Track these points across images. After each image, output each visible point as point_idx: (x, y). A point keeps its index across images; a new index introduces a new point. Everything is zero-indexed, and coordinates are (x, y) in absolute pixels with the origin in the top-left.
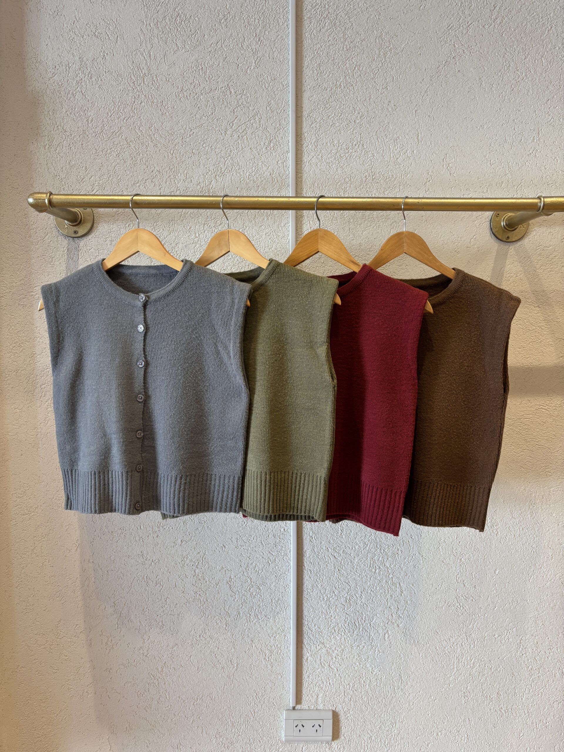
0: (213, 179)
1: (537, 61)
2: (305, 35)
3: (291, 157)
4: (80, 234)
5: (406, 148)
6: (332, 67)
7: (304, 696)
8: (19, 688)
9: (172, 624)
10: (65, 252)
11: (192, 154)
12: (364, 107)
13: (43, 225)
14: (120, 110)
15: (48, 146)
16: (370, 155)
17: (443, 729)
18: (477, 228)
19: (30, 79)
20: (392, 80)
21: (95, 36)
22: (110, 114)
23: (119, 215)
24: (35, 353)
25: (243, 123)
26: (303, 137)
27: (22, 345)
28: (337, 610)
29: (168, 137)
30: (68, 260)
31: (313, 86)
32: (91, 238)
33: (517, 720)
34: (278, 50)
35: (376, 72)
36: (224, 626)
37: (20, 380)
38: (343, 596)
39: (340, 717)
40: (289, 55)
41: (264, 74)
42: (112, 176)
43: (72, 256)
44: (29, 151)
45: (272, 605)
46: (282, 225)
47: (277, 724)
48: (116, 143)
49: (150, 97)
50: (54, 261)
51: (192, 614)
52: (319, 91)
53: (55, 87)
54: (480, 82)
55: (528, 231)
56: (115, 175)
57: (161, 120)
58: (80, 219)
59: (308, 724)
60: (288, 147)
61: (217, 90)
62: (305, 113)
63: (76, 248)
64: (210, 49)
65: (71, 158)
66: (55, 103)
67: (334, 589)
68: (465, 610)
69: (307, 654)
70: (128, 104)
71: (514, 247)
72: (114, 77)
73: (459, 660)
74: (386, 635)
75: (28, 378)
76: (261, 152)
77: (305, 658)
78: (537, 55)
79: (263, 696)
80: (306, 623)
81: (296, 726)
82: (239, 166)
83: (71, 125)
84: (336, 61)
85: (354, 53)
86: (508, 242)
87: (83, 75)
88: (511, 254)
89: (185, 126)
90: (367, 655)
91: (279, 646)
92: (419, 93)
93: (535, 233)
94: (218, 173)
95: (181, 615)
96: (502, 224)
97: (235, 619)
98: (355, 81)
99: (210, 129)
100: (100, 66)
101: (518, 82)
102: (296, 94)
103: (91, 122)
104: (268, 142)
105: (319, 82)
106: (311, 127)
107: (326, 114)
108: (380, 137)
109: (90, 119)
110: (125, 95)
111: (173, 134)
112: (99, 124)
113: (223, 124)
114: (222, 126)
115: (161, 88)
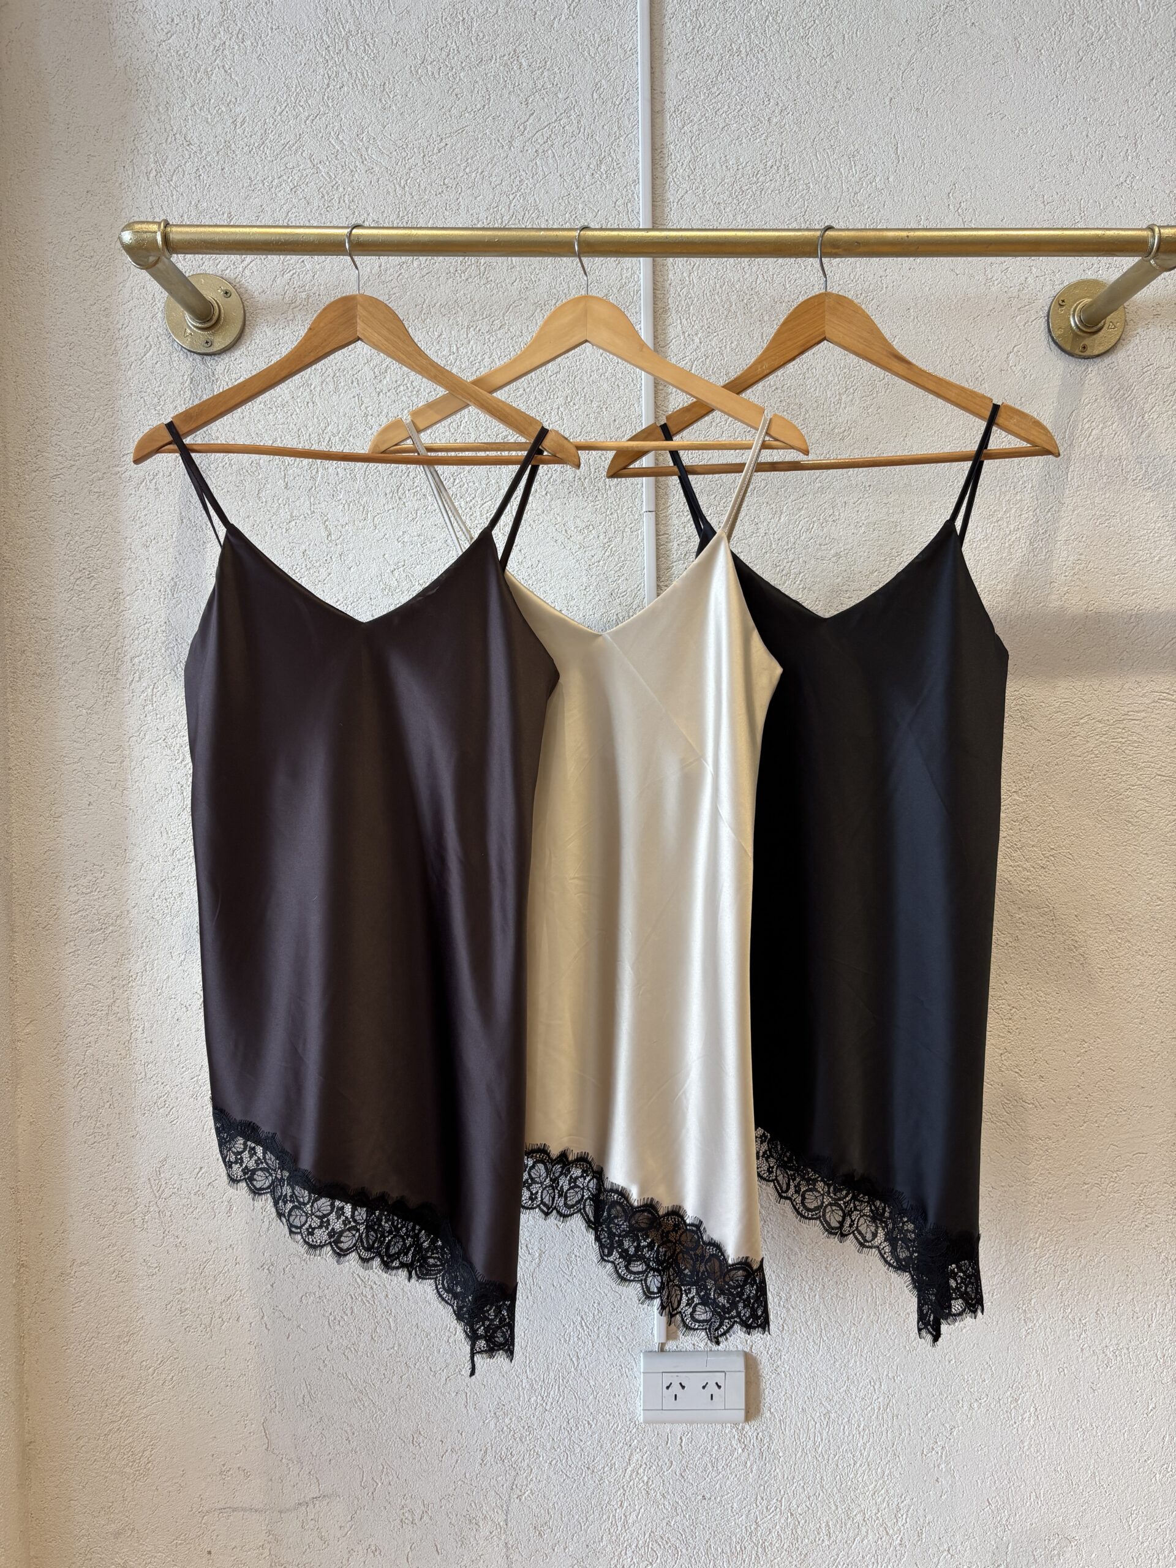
3: (642, 190)
4: (217, 347)
5: (874, 173)
6: (721, 15)
8: (72, 1312)
10: (186, 385)
11: (444, 187)
12: (786, 91)
13: (142, 330)
14: (300, 101)
15: (154, 173)
16: (801, 188)
17: (984, 1396)
18: (1020, 330)
19: (122, 43)
20: (841, 40)
22: (279, 110)
23: (299, 308)
24: (120, 591)
25: (546, 124)
26: (665, 152)
29: (395, 153)
31: (686, 51)
32: (238, 356)
33: (1142, 1374)
35: (809, 25)
37: (90, 647)
39: (761, 1367)
41: (586, 30)
43: (200, 393)
44: (117, 184)
47: (627, 1383)
48: (290, 165)
49: (359, 74)
50: (162, 403)
52: (697, 62)
53: (170, 60)
55: (1123, 336)
57: (381, 119)
58: (217, 314)
59: (694, 1382)
60: (635, 173)
61: (493, 61)
62: (670, 105)
63: (207, 377)
65: (200, 195)
66: (170, 89)
70: (315, 90)
71: (1096, 367)
72: (289, 38)
73: (1011, 1237)
75: (106, 644)
76: (582, 182)
79: (595, 1321)
81: (668, 1388)
82: (539, 211)
83: (202, 132)
84: (730, 4)
86: (1085, 358)
87: (228, 36)
88: (1091, 382)
89: (428, 132)
92: (896, 66)
93: (1137, 341)
96: (1072, 320)
98: (769, 43)
99: (479, 136)
100: (260, 18)
101: (1092, 44)
102: (652, 68)
103: (241, 126)
104: (595, 163)
105: (697, 44)
106: (682, 131)
107: (711, 107)
108: (821, 150)
109: (239, 120)
110: (309, 73)
111: (404, 146)
112: (256, 129)
113: (506, 128)
114: (502, 130)
115: (381, 58)
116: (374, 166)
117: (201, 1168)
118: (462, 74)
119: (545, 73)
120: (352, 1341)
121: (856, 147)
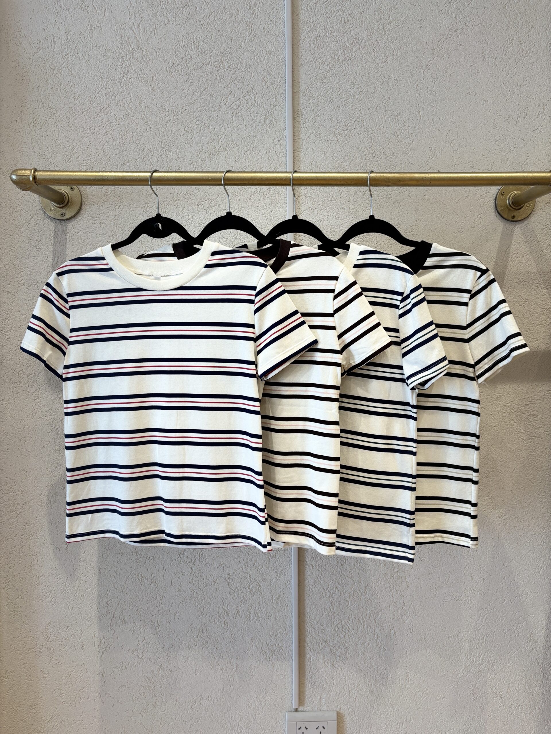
0: (206, 158)
1: (541, 34)
2: (301, 8)
3: (288, 133)
4: (67, 216)
5: (408, 125)
6: (329, 40)
7: (307, 697)
8: (7, 695)
9: (168, 624)
10: (52, 236)
11: (185, 132)
12: (362, 81)
13: (28, 207)
14: (109, 86)
15: (33, 124)
16: (370, 133)
18: (481, 207)
19: (14, 54)
20: (392, 54)
21: (82, 8)
22: (97, 91)
23: (109, 196)
25: (237, 99)
26: (300, 113)
27: (7, 334)
28: (341, 607)
29: (159, 114)
30: (55, 244)
31: (310, 60)
32: (79, 220)
34: (273, 23)
35: (376, 45)
36: (223, 626)
37: (6, 370)
38: (346, 591)
39: (345, 717)
40: (285, 28)
41: (259, 48)
42: (100, 155)
43: (59, 240)
44: (13, 130)
45: (272, 602)
46: (280, 206)
47: (279, 726)
48: (104, 120)
49: (140, 72)
50: (40, 245)
51: (189, 613)
52: (317, 65)
53: (39, 63)
54: (483, 55)
55: (534, 210)
56: (104, 155)
57: (151, 96)
58: (67, 200)
59: (312, 727)
60: (284, 125)
61: (210, 65)
62: (302, 89)
63: (63, 231)
64: (202, 22)
65: (57, 136)
66: (40, 79)
67: (337, 584)
68: (474, 604)
69: (310, 653)
70: (116, 80)
71: (520, 226)
72: (102, 52)
73: (467, 656)
74: (392, 631)
75: (14, 369)
76: (257, 129)
77: (308, 658)
78: (541, 27)
79: (264, 697)
80: (308, 621)
81: (299, 729)
82: (234, 144)
83: (57, 103)
84: (334, 34)
85: (352, 26)
86: (514, 221)
87: (69, 50)
88: (517, 233)
89: (176, 103)
90: (372, 653)
91: (280, 645)
92: (420, 67)
93: (541, 212)
94: (212, 152)
95: (177, 615)
96: (508, 202)
97: (234, 618)
98: (354, 55)
99: (203, 105)
100: (87, 40)
101: (522, 55)
102: (293, 69)
103: (78, 99)
104: (263, 120)
105: (317, 56)
106: (309, 103)
107: (324, 90)
108: (380, 113)
109: (77, 95)
110: (113, 71)
111: (164, 110)
112: (86, 101)
113: (217, 101)
114: (215, 102)
115: (151, 63)
116: (148, 121)
117: (68, 627)
118: (193, 72)
119: (237, 72)
120: (144, 708)
121: (399, 111)
